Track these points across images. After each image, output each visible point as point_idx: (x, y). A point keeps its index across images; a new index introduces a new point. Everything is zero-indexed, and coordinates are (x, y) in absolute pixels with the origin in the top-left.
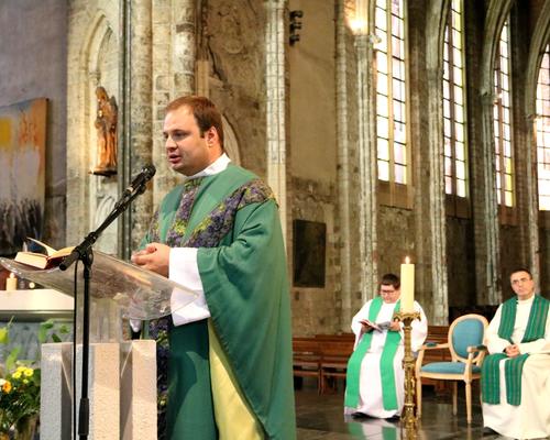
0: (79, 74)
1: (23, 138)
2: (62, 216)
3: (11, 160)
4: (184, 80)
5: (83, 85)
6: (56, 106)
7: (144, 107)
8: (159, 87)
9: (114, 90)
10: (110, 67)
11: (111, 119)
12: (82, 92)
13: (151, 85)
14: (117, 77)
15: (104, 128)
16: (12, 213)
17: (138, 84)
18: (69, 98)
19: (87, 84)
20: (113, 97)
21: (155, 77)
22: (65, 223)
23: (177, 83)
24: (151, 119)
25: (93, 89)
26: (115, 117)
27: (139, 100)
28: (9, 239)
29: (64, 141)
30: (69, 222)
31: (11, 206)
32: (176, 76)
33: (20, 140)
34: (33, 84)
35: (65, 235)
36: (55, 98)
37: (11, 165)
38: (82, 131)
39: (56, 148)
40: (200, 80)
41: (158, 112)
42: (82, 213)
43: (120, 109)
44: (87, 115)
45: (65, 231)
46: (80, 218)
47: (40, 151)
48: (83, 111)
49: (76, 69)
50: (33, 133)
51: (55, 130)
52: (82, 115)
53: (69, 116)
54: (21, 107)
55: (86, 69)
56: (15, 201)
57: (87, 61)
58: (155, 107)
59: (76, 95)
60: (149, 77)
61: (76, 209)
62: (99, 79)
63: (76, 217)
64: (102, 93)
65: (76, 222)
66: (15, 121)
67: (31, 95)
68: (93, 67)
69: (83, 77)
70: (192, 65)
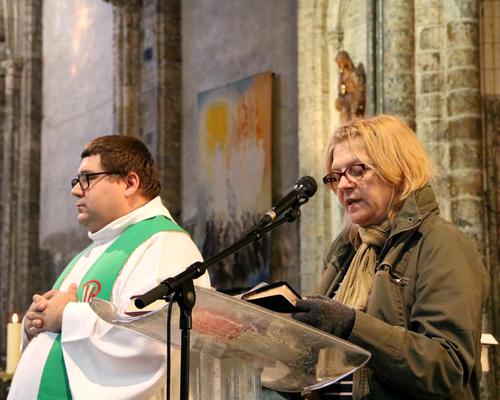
0: (314, 35)
1: (242, 129)
2: (295, 236)
3: (228, 161)
4: (461, 32)
5: (319, 51)
6: (284, 83)
7: (403, 76)
8: (425, 46)
9: (360, 55)
10: (356, 22)
11: (358, 96)
12: (319, 61)
13: (412, 43)
14: (365, 36)
15: (349, 110)
16: (231, 232)
17: (393, 43)
18: (301, 70)
19: (324, 49)
20: (361, 65)
21: (418, 30)
22: (299, 245)
23: (451, 36)
24: (412, 93)
25: (333, 54)
26: (363, 93)
27: (396, 66)
28: (227, 268)
29: (295, 130)
30: (303, 244)
31: (229, 224)
32: (450, 27)
33: (239, 136)
34: (254, 54)
35: (299, 262)
36: (282, 71)
37: (229, 166)
38: (319, 115)
39: (285, 140)
40: (487, 29)
41: (424, 81)
42: (321, 230)
43: (370, 81)
44: (325, 92)
45: (299, 256)
46: (318, 238)
47: (264, 147)
48: (319, 86)
49: (309, 29)
50: (255, 122)
51: (284, 115)
52: (319, 93)
53: (302, 95)
54: (239, 86)
55: (323, 27)
56: (233, 216)
57: (325, 16)
58: (419, 74)
59: (309, 65)
60: (409, 32)
61: (313, 224)
62: (340, 40)
63: (313, 237)
64: (345, 60)
65: (313, 244)
66: (232, 107)
67: (253, 69)
68: (332, 24)
69: (319, 40)
70: (474, 8)
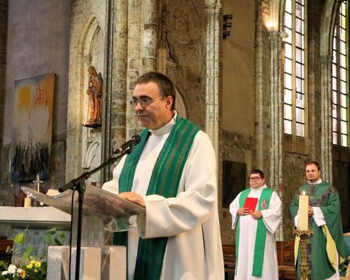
0: (77, 57)
1: (38, 100)
2: (63, 154)
3: (30, 116)
4: (149, 63)
5: (80, 65)
6: (61, 79)
7: (121, 81)
8: (132, 67)
9: (101, 68)
10: (98, 53)
11: (98, 88)
12: (79, 70)
13: (126, 66)
14: (103, 60)
15: (94, 95)
16: (29, 152)
17: (117, 65)
18: (70, 73)
19: (82, 65)
20: (100, 74)
21: (129, 60)
22: (65, 159)
23: (144, 64)
24: (126, 89)
25: (86, 68)
26: (101, 88)
27: (118, 76)
28: (27, 170)
29: (66, 103)
30: (67, 159)
31: (28, 147)
32: (143, 60)
33: (36, 103)
34: (45, 64)
35: (65, 168)
36: (60, 73)
37: (30, 119)
38: (78, 96)
39: (60, 108)
40: (160, 62)
41: (131, 84)
42: (77, 152)
43: (105, 82)
44: (82, 85)
45: (65, 165)
46: (75, 156)
47: (49, 110)
48: (79, 83)
49: (75, 54)
50: (45, 97)
51: (60, 95)
52: (79, 86)
53: (70, 86)
54: (37, 79)
55: (82, 54)
56: (31, 144)
57: (83, 48)
58: (129, 81)
59: (74, 72)
60: (125, 60)
61: (73, 150)
62: (90, 61)
63: (73, 156)
64: (93, 71)
65: (72, 159)
66: (33, 89)
67: (45, 71)
68: (87, 52)
69: (80, 60)
70: (155, 52)
